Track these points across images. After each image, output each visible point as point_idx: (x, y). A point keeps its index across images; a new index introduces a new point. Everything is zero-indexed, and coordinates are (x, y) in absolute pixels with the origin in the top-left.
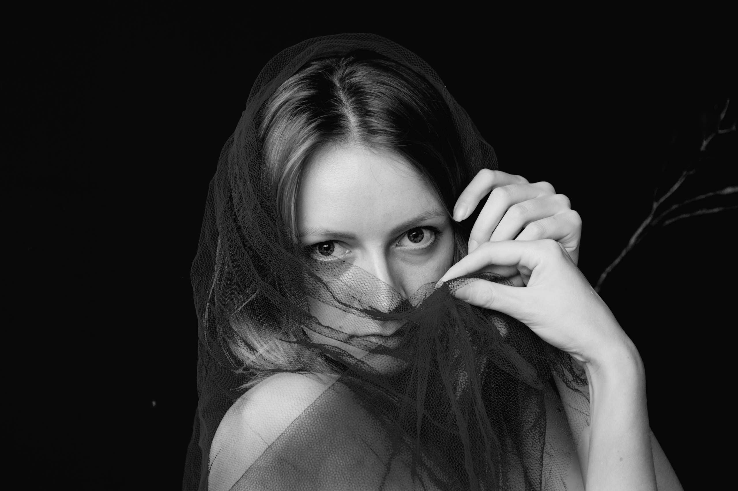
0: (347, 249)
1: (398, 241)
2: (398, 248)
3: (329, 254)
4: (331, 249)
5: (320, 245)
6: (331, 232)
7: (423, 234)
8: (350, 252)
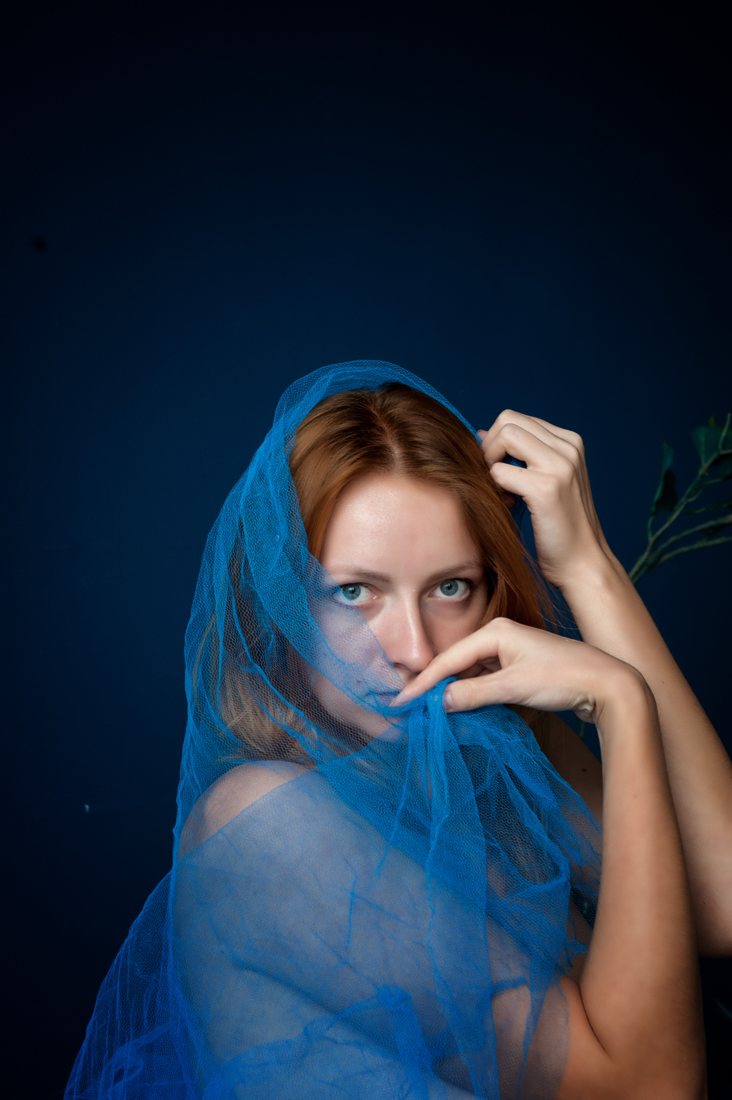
0: (375, 594)
1: (431, 590)
2: (431, 599)
3: (353, 598)
4: (356, 593)
5: (345, 586)
6: (364, 572)
7: (457, 586)
8: (379, 598)
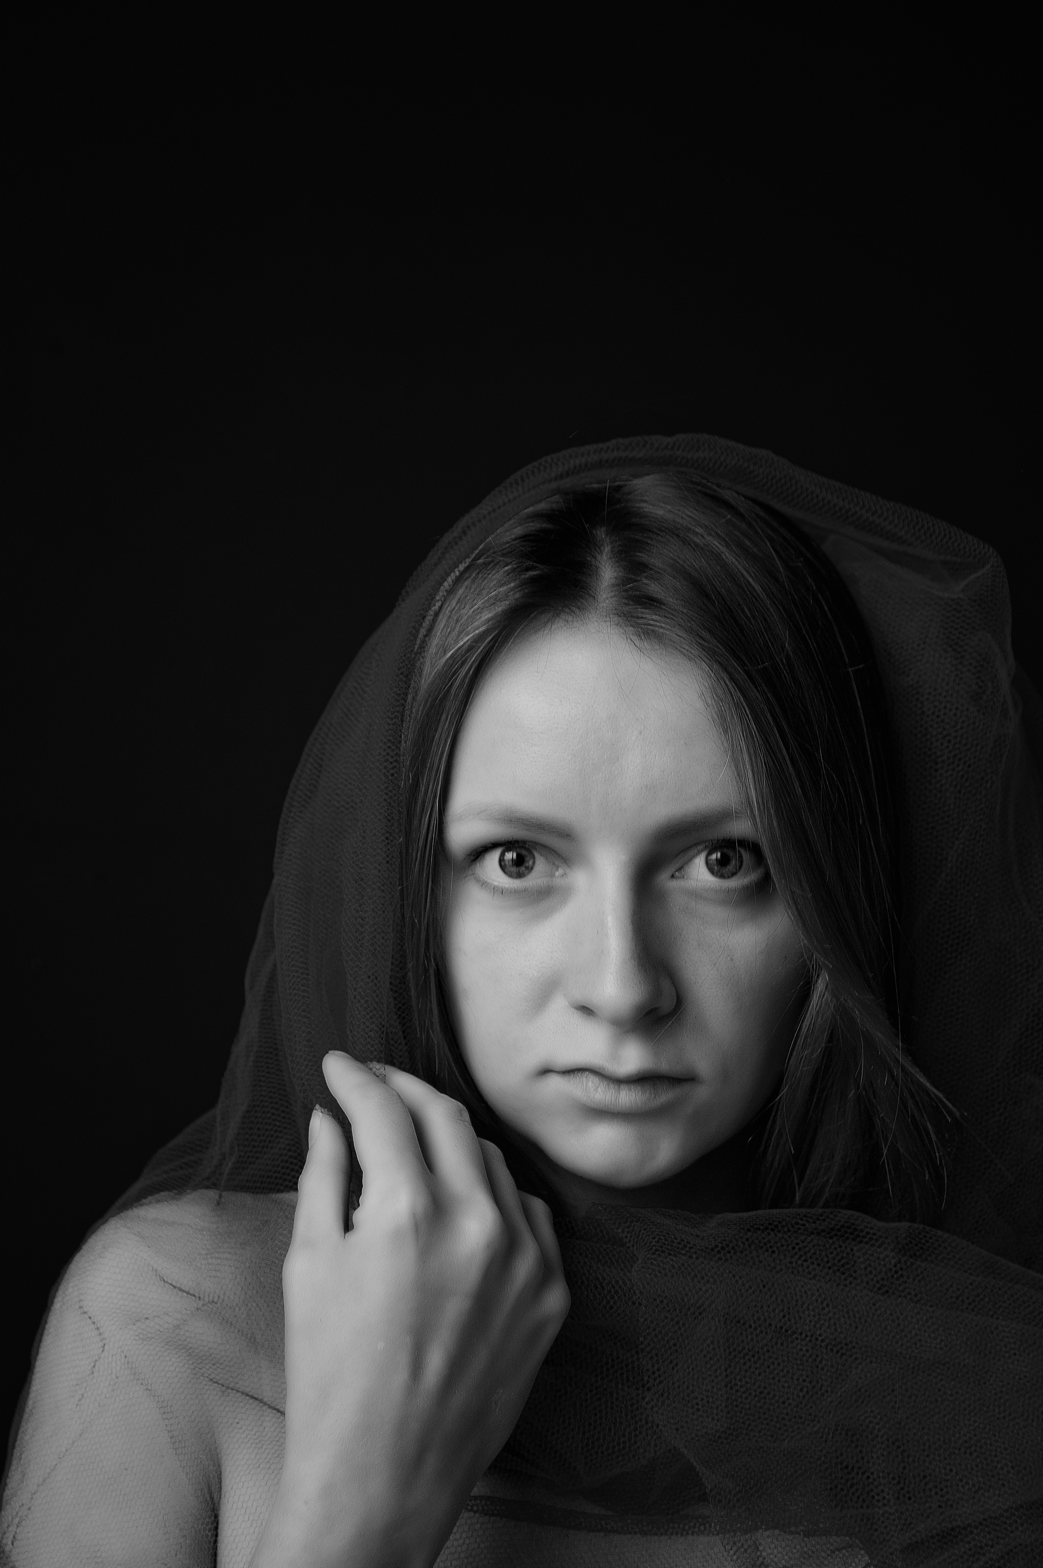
0: (555, 867)
1: (679, 865)
3: (521, 876)
4: (527, 864)
8: (564, 875)
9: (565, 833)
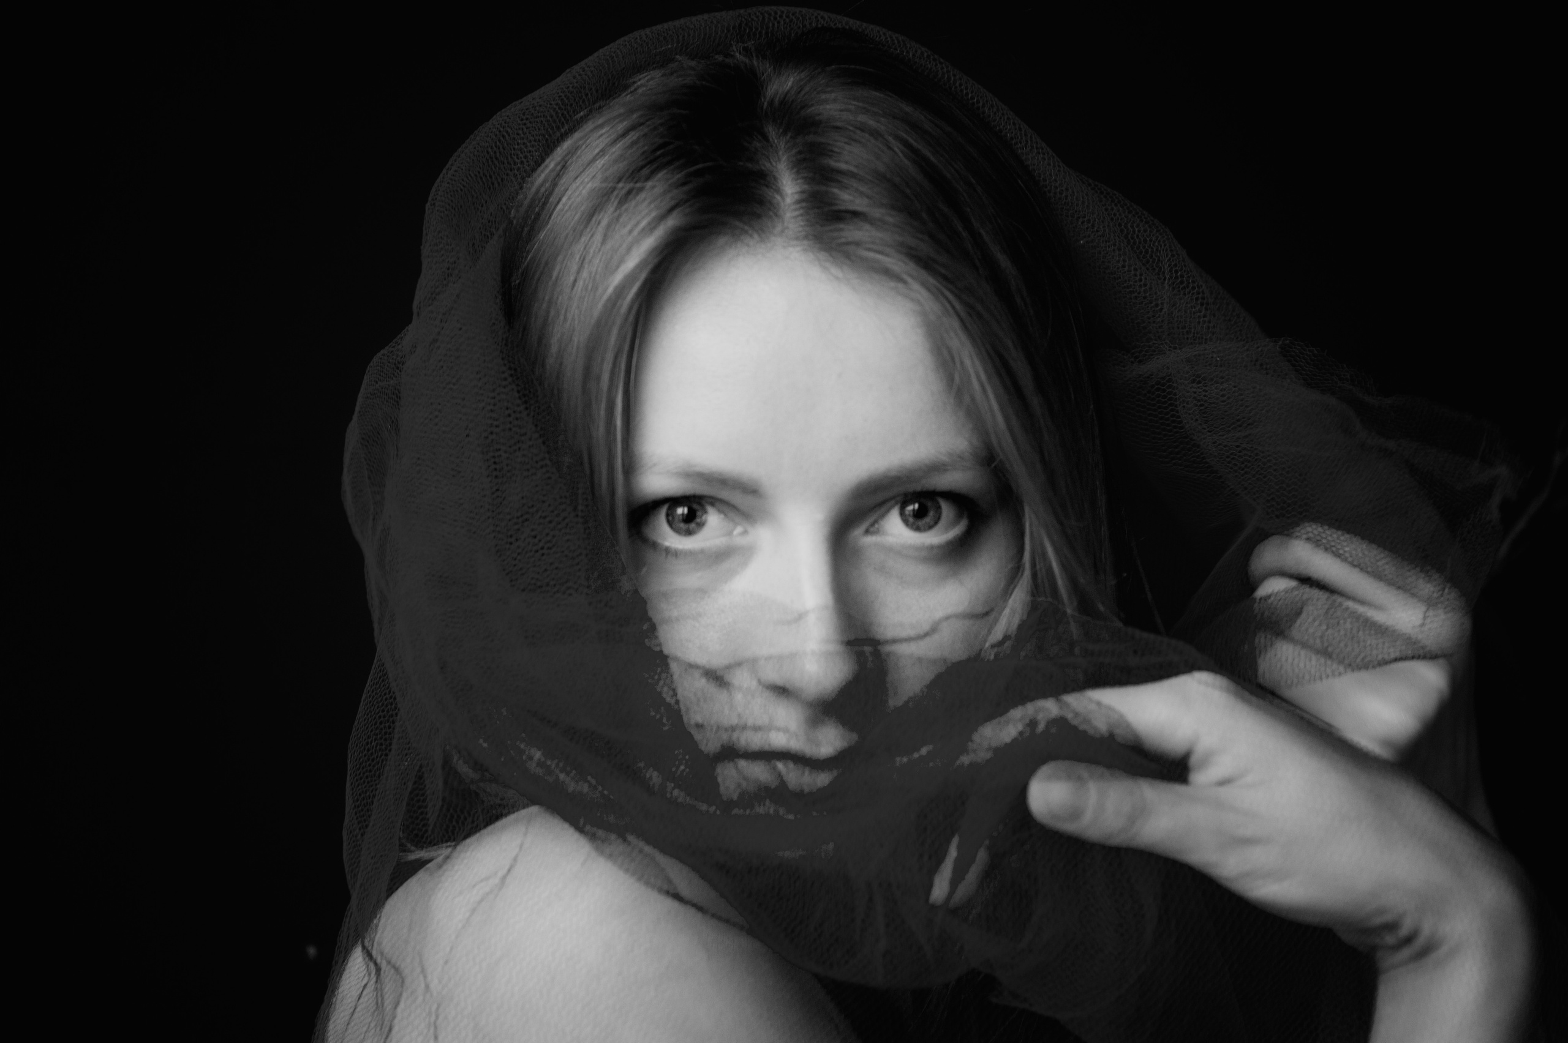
0: (736, 524)
1: (874, 516)
2: (869, 540)
4: (697, 521)
7: (938, 508)
8: (745, 532)
9: (751, 489)
